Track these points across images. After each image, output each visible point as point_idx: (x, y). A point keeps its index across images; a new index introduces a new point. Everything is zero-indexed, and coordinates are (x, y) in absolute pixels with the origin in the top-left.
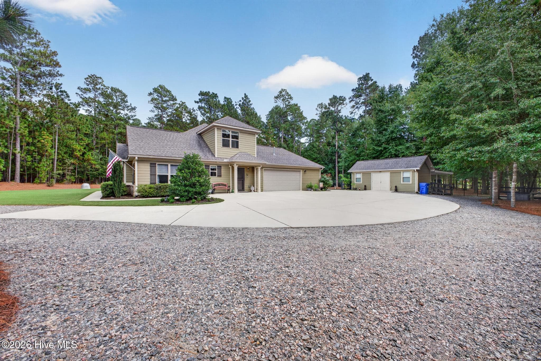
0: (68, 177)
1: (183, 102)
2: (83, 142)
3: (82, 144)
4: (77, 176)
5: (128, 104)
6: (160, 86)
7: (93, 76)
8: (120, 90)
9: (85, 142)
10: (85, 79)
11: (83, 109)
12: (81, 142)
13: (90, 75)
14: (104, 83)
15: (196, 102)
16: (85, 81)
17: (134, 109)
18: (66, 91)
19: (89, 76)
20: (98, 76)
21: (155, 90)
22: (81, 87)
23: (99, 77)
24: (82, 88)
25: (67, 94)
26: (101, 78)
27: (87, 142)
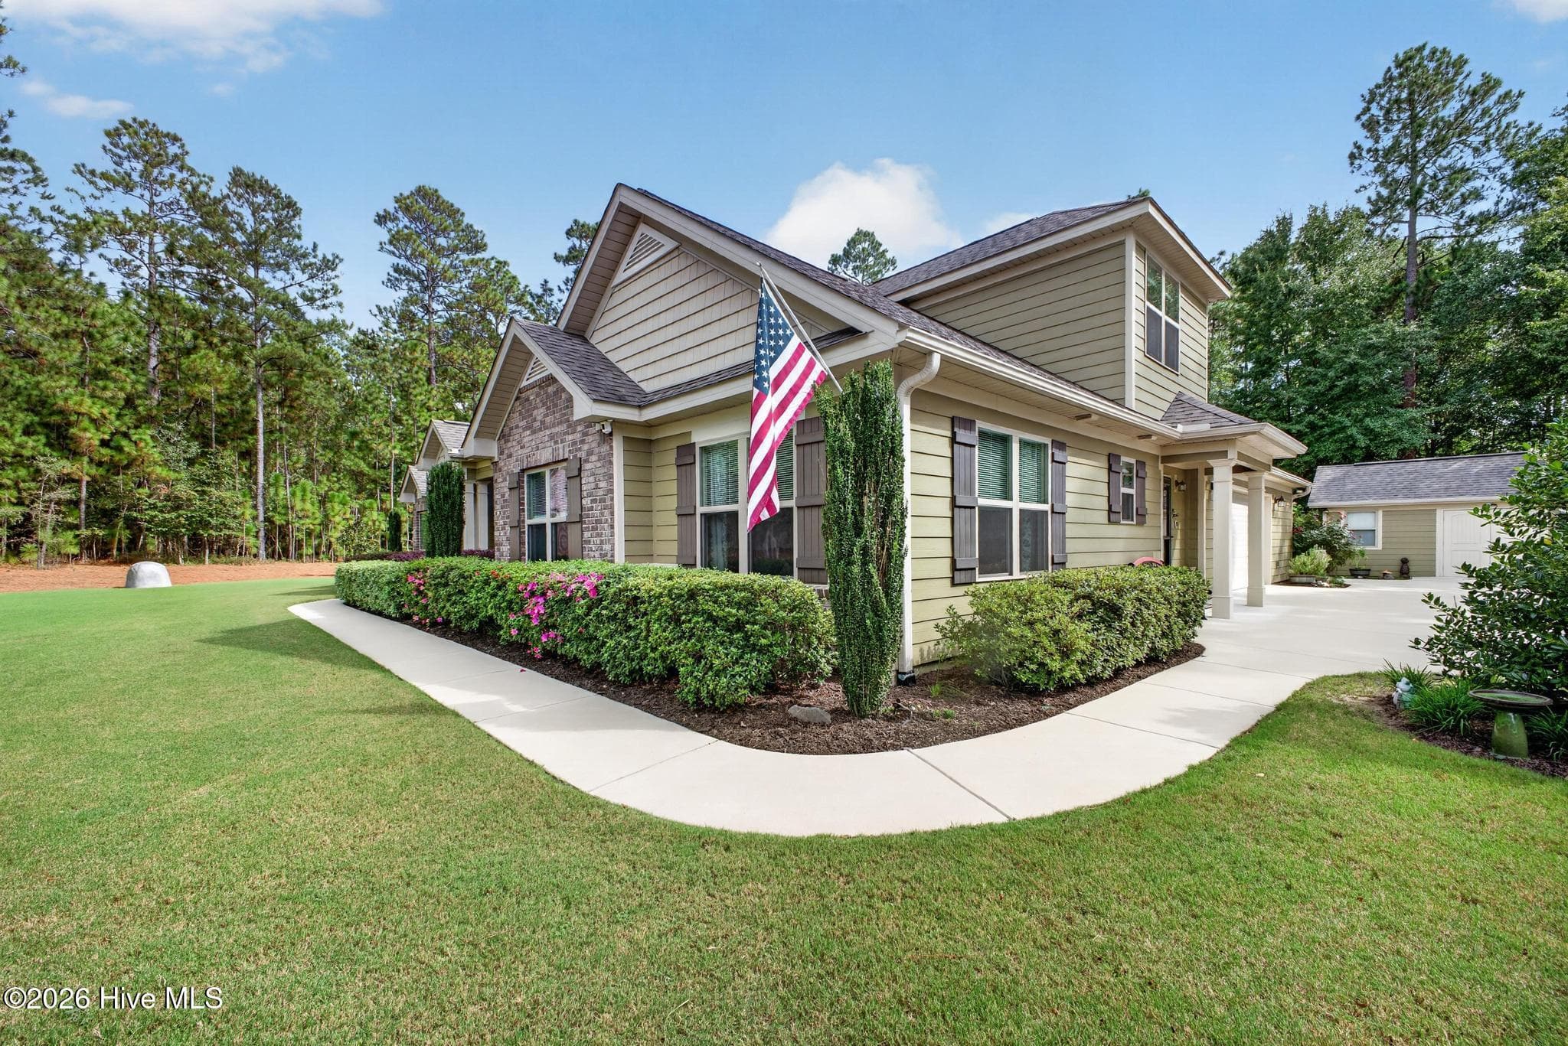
0: (45, 535)
1: (502, 260)
2: (111, 385)
3: (108, 394)
4: (85, 532)
5: (306, 243)
6: (421, 192)
7: (142, 125)
8: (272, 184)
9: (122, 389)
10: (108, 134)
11: (101, 255)
12: (105, 388)
13: (129, 121)
14: (189, 161)
15: (557, 258)
16: (106, 141)
17: (329, 264)
18: (30, 155)
19: (123, 123)
20: (163, 128)
21: (404, 204)
22: (89, 167)
23: (168, 135)
24: (93, 173)
25: (35, 170)
26: (175, 139)
27: (128, 387)
